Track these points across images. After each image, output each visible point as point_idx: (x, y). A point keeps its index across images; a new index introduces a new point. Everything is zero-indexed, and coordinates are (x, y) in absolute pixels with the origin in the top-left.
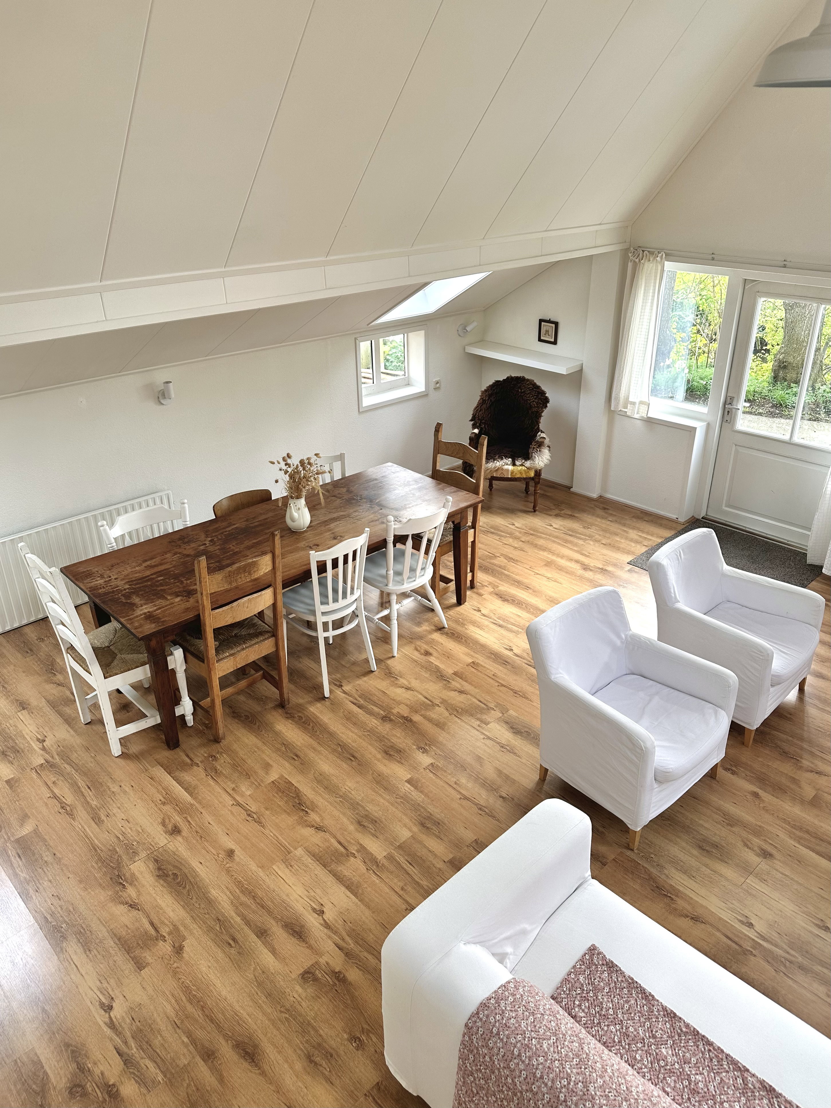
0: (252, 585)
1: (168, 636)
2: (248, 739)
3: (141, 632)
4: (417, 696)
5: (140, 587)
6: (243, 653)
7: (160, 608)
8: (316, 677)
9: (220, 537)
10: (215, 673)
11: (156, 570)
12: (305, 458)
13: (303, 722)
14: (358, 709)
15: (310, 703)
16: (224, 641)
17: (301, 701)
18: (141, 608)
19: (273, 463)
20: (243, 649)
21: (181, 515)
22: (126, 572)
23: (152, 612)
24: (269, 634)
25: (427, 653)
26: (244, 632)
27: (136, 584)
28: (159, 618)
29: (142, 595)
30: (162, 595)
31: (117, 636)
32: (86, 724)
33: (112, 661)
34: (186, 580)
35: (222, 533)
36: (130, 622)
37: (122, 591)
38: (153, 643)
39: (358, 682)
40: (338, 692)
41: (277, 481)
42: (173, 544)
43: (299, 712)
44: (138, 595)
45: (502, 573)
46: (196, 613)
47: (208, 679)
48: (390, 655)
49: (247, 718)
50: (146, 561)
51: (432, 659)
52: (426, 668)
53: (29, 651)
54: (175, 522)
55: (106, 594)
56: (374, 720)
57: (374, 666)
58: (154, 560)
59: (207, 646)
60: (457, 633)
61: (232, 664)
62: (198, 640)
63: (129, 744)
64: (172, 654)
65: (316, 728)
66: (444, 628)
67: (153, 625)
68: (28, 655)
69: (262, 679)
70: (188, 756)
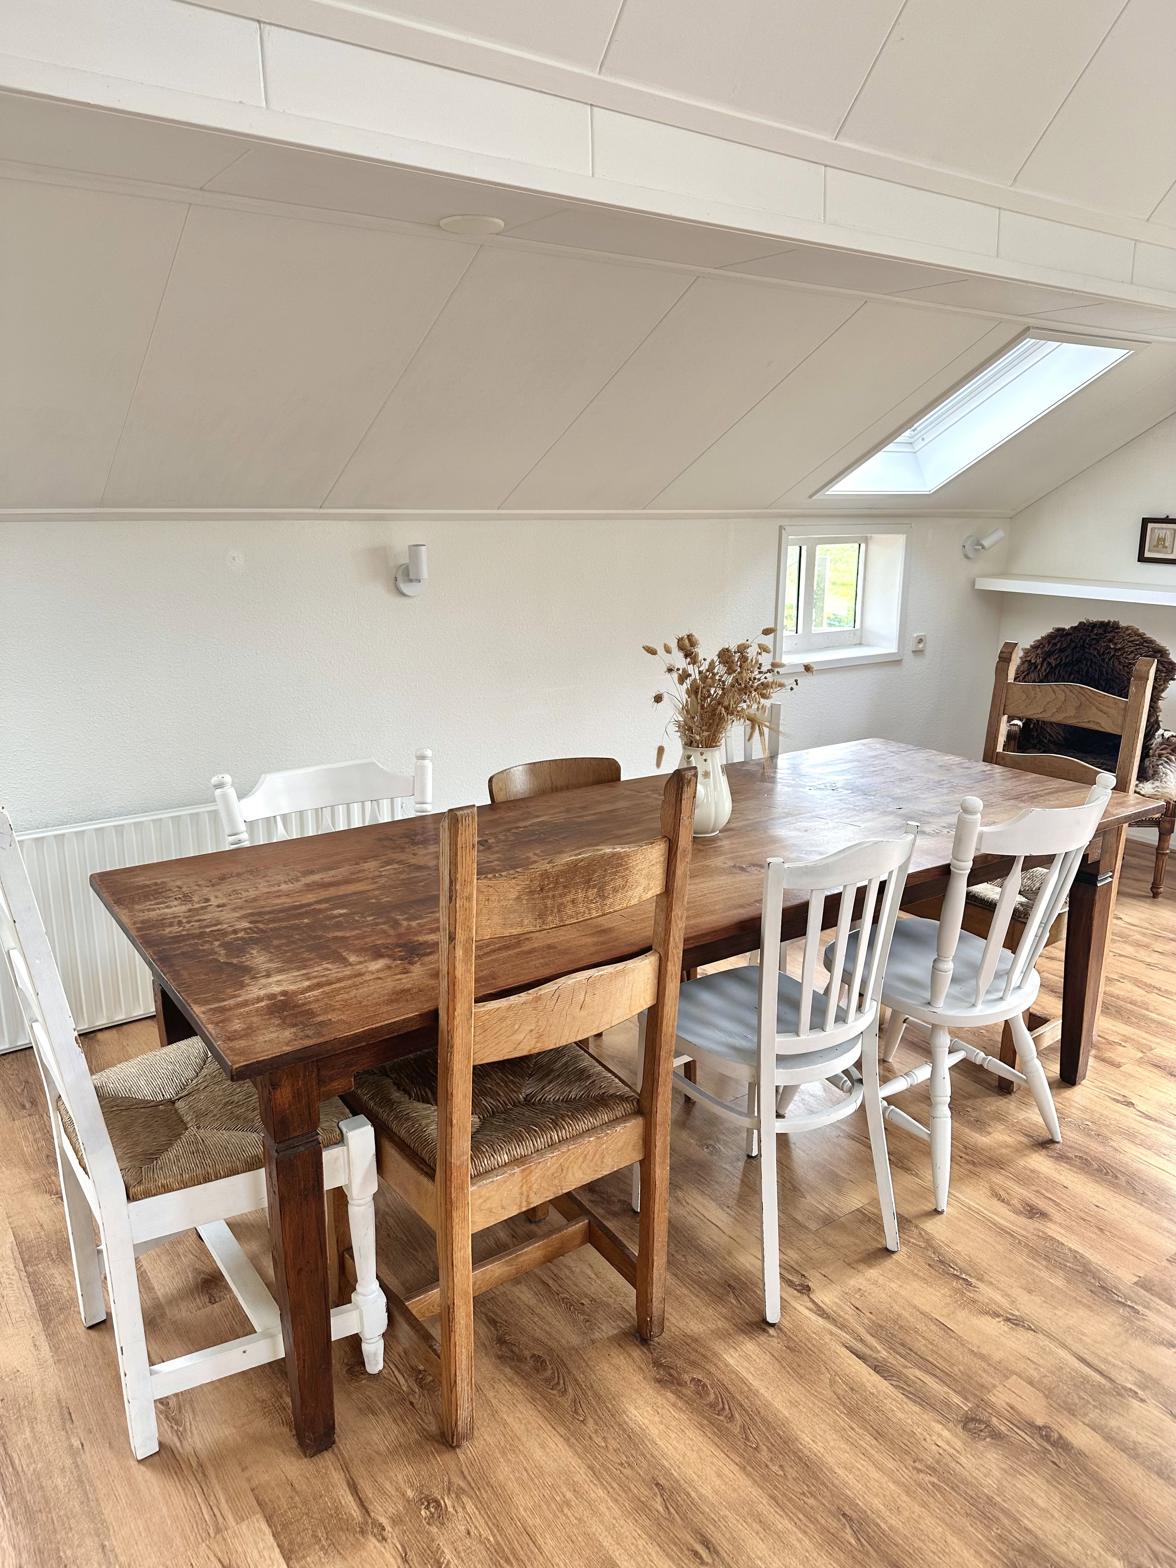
0: (595, 944)
1: (332, 1079)
2: (543, 1447)
3: (242, 1052)
4: (1051, 1353)
5: (280, 929)
6: (552, 1160)
7: (319, 985)
8: (730, 1253)
9: (502, 837)
10: (465, 1219)
11: (332, 892)
12: (733, 647)
13: (712, 1406)
14: (876, 1378)
15: (722, 1335)
16: (493, 1115)
17: (695, 1327)
18: (263, 981)
19: (653, 652)
20: (552, 1146)
21: (415, 787)
22: (252, 893)
23: (295, 993)
24: (628, 1107)
25: (1032, 1212)
26: (552, 1093)
27: (270, 921)
28: (311, 1014)
29: (278, 947)
30: (336, 952)
31: (205, 1071)
32: (90, 1328)
33: (170, 1144)
34: (408, 919)
35: (509, 830)
36: (218, 1017)
37: (225, 933)
38: (284, 1095)
39: (852, 1282)
40: (802, 1307)
41: (658, 699)
42: (386, 843)
43: (694, 1364)
44: (266, 949)
45: (1144, 1018)
46: (427, 1007)
47: (439, 1235)
48: (930, 1207)
49: (539, 1363)
50: (312, 872)
51: (1053, 1230)
52: (1047, 1258)
53: (28, 1105)
54: (398, 801)
55: (177, 939)
56: (938, 1427)
57: (892, 1238)
58: (332, 873)
59: (447, 1122)
60: (1096, 1159)
61: (516, 1190)
62: (420, 1105)
63: (188, 1416)
64: (341, 1140)
65: (755, 1436)
66: (1052, 1141)
67: (288, 1033)
68: (24, 1113)
69: (583, 1243)
70: (354, 1488)
